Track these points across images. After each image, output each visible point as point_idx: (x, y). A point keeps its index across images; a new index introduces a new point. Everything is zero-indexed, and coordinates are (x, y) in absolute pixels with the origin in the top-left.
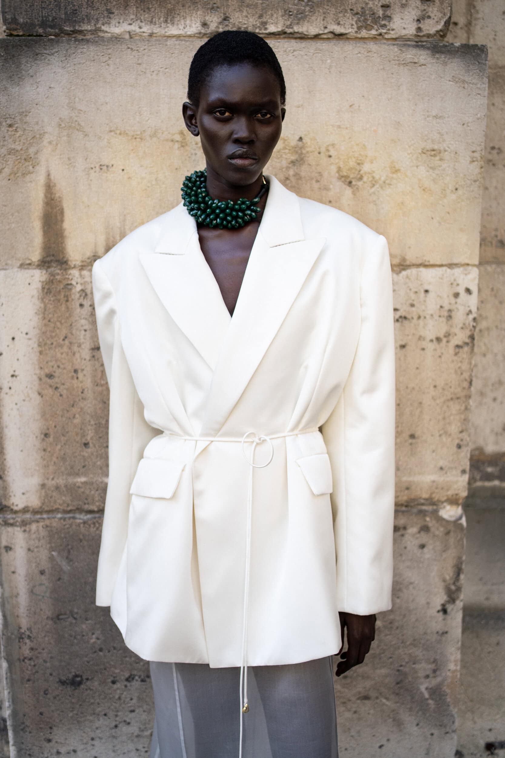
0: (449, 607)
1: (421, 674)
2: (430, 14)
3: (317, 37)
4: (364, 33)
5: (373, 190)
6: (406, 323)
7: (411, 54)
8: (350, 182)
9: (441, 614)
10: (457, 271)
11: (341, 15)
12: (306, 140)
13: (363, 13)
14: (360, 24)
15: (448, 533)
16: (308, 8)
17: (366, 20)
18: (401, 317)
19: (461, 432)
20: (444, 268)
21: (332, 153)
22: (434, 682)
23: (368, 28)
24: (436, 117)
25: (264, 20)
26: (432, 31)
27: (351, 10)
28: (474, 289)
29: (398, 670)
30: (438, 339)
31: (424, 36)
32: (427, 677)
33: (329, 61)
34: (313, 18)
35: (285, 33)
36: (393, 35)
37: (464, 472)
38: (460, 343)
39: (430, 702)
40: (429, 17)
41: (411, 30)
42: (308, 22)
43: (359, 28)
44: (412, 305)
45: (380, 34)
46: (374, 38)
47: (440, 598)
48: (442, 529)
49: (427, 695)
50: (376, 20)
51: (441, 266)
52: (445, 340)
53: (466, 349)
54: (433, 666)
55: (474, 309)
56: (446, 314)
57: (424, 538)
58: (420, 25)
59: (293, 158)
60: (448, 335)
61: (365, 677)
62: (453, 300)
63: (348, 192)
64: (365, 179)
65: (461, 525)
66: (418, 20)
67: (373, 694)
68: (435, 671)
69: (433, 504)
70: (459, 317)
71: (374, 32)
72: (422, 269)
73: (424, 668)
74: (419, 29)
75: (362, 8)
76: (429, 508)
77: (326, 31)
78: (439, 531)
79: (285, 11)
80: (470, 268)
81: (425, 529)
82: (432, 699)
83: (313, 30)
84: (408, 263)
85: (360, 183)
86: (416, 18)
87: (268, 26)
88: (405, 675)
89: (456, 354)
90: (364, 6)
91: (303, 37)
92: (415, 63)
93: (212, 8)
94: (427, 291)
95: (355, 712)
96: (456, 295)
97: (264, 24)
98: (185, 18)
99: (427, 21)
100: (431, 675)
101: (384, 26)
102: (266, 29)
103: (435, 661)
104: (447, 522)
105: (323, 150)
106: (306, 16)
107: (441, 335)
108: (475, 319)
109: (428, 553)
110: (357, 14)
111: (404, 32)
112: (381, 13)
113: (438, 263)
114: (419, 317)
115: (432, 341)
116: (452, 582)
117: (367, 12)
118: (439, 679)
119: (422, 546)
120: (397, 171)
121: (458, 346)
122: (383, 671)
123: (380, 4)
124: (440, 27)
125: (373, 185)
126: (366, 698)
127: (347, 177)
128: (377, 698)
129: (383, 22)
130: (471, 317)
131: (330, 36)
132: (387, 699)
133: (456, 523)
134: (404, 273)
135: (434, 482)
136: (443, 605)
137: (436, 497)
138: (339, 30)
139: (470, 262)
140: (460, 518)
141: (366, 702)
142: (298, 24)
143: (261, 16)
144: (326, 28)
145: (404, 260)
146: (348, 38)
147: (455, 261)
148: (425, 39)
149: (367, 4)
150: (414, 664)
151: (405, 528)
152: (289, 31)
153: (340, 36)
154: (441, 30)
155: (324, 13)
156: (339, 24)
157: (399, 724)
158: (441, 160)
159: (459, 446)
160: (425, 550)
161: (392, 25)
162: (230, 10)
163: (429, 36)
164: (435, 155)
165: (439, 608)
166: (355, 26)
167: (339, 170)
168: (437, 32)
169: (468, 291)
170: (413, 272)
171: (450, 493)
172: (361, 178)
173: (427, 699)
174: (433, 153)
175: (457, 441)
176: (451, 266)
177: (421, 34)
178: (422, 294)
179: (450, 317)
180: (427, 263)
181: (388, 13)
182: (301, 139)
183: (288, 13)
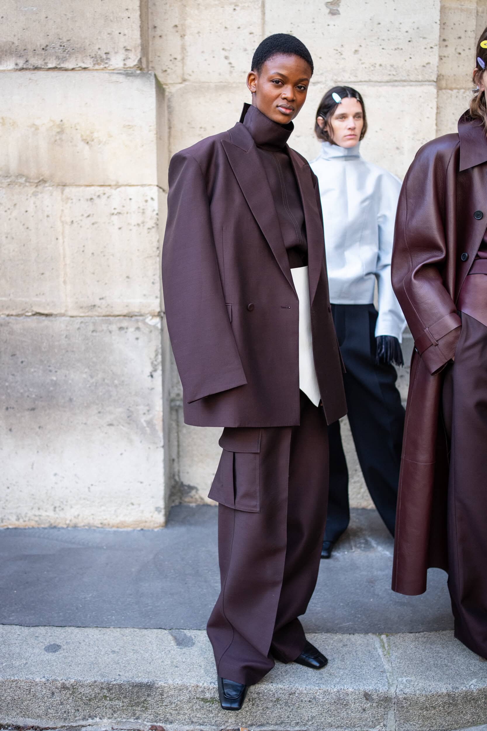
0: (155, 374)
1: (141, 412)
2: (130, 57)
3: (73, 69)
4: (97, 67)
5: (99, 146)
6: (121, 215)
7: (115, 77)
8: (88, 143)
9: (150, 378)
10: (146, 188)
11: (84, 58)
12: (64, 121)
13: (96, 57)
14: (95, 62)
15: (151, 332)
16: (68, 55)
17: (97, 61)
18: (118, 213)
19: (154, 275)
20: (139, 187)
21: (78, 127)
22: (148, 417)
23: (98, 64)
24: (129, 109)
25: (46, 61)
26: (132, 65)
27: (90, 55)
28: (156, 197)
29: (128, 410)
30: (138, 225)
31: (127, 68)
32: (144, 414)
33: (74, 82)
34: (71, 60)
35: (57, 68)
36: (111, 67)
37: (157, 297)
38: (150, 227)
39: (148, 429)
40: (129, 58)
41: (120, 65)
42: (68, 62)
43: (94, 64)
44: (124, 206)
45: (105, 68)
46: (102, 69)
47: (149, 369)
48: (147, 329)
49: (145, 425)
50: (102, 60)
51: (137, 185)
52: (142, 225)
53: (154, 230)
54: (147, 408)
55: (156, 208)
56: (141, 211)
57: (138, 334)
58: (126, 62)
59: (59, 130)
60: (143, 223)
61: (111, 413)
62: (144, 204)
63: (87, 147)
64: (95, 141)
65: (157, 327)
66: (124, 60)
67: (115, 423)
68: (148, 411)
69: (141, 315)
70: (149, 213)
71: (102, 66)
72: (128, 188)
73: (142, 408)
74: (125, 64)
75: (95, 55)
76: (141, 318)
77: (78, 66)
78: (147, 331)
79: (57, 57)
80: (152, 187)
81: (138, 329)
82: (148, 427)
83: (71, 67)
84: (120, 184)
85: (93, 143)
86: (123, 59)
87: (48, 64)
88: (131, 412)
89: (149, 232)
90: (96, 53)
91: (66, 70)
92: (117, 82)
93: (20, 56)
94: (131, 199)
95: (106, 433)
96: (146, 201)
97: (46, 63)
98: (7, 61)
99: (129, 60)
100: (147, 413)
101: (106, 63)
102: (47, 66)
103: (148, 405)
104: (150, 325)
105: (73, 126)
106: (66, 60)
107: (140, 222)
108: (157, 214)
109: (140, 343)
110: (93, 57)
111: (117, 66)
112: (104, 56)
113: (136, 184)
114: (127, 213)
115: (135, 225)
116: (154, 360)
117: (98, 56)
118: (151, 416)
119: (137, 339)
120: (111, 136)
121: (149, 229)
122: (120, 410)
123: (104, 53)
124: (136, 63)
125: (99, 144)
126: (111, 425)
127: (86, 140)
128: (118, 425)
129: (106, 61)
130: (155, 213)
131: (80, 69)
132: (123, 426)
133: (155, 327)
134: (118, 189)
135: (141, 303)
136: (151, 373)
137: (143, 312)
138: (84, 66)
139: (152, 184)
140: (157, 323)
141: (112, 427)
142: (63, 63)
143: (44, 60)
144: (77, 65)
145: (118, 182)
146: (89, 70)
147: (145, 183)
148: (128, 69)
149: (97, 52)
150: (137, 406)
151: (127, 328)
152: (59, 67)
153: (85, 68)
154: (136, 65)
155: (76, 57)
156: (84, 63)
157: (131, 441)
158: (133, 130)
159: (153, 283)
160: (139, 341)
161: (111, 63)
162: (29, 57)
163: (130, 68)
164: (130, 128)
165: (149, 374)
166: (92, 64)
167: (82, 136)
168: (135, 65)
169: (152, 199)
170: (122, 189)
171: (150, 309)
172: (93, 140)
173: (145, 427)
174: (129, 127)
175: (152, 281)
176: (142, 186)
177: (126, 67)
178: (128, 200)
179: (143, 213)
180: (130, 184)
181: (109, 57)
182: (62, 121)
183: (58, 58)
